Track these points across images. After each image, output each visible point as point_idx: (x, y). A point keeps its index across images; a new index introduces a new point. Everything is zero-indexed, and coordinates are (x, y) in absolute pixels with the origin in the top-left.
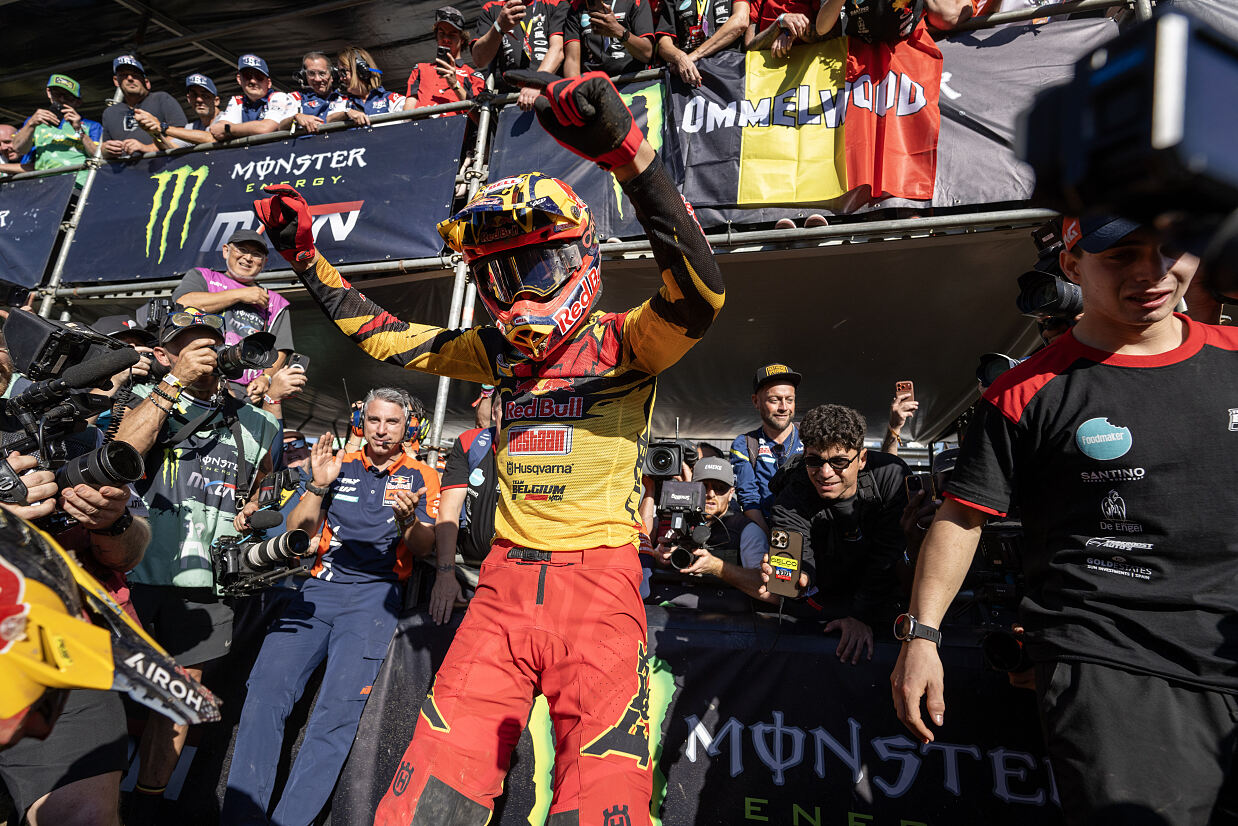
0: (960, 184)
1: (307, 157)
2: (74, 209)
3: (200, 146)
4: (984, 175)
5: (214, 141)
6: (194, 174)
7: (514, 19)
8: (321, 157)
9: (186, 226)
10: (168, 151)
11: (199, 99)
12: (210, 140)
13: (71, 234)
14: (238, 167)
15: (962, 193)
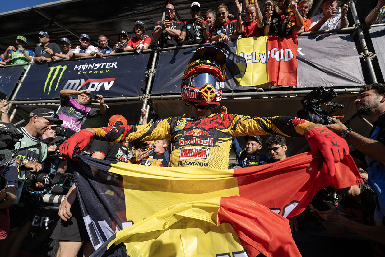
0: (306, 81)
1: (99, 64)
2: (22, 77)
3: (65, 60)
4: (313, 78)
5: (70, 58)
6: (62, 68)
7: (166, 26)
8: (103, 64)
9: (58, 84)
10: (55, 61)
11: (65, 45)
12: (69, 58)
13: (20, 84)
14: (76, 66)
15: (306, 84)
